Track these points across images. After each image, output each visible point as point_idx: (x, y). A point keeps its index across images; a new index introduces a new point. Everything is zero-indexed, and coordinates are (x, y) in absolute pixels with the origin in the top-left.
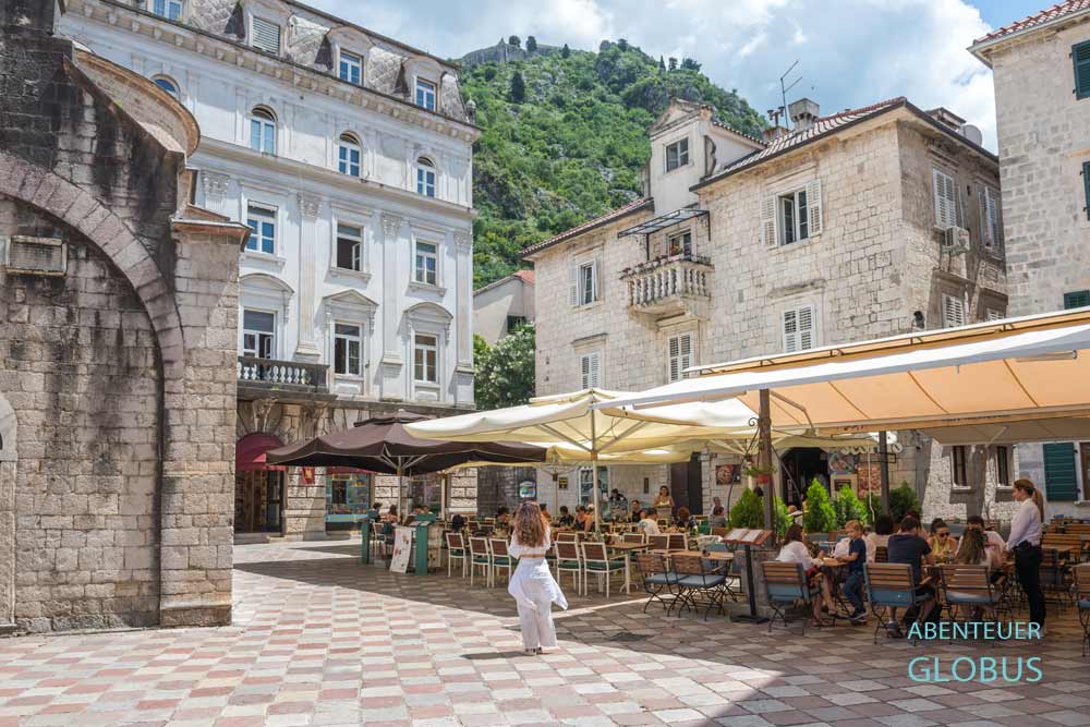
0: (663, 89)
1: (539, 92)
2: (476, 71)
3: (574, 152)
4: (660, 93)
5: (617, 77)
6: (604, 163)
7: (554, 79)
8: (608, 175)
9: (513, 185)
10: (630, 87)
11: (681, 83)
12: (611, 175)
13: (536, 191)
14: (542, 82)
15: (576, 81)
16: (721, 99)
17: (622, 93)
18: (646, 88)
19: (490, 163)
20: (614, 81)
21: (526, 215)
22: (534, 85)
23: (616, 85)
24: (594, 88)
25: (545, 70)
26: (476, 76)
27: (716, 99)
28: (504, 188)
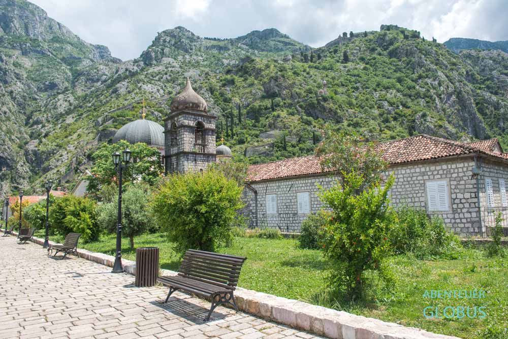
0: (403, 49)
1: (354, 56)
2: (330, 51)
3: (364, 87)
4: (402, 51)
5: (386, 44)
6: (375, 90)
7: (360, 49)
8: (377, 95)
9: (339, 111)
10: (391, 48)
11: (410, 46)
12: (378, 95)
13: (347, 111)
14: (355, 51)
15: (369, 48)
16: (426, 52)
17: (387, 51)
18: (396, 49)
19: (332, 105)
20: (385, 46)
21: (344, 121)
22: (352, 53)
23: (385, 47)
24: (377, 50)
25: (357, 46)
26: (330, 52)
27: (424, 52)
28: (336, 113)
